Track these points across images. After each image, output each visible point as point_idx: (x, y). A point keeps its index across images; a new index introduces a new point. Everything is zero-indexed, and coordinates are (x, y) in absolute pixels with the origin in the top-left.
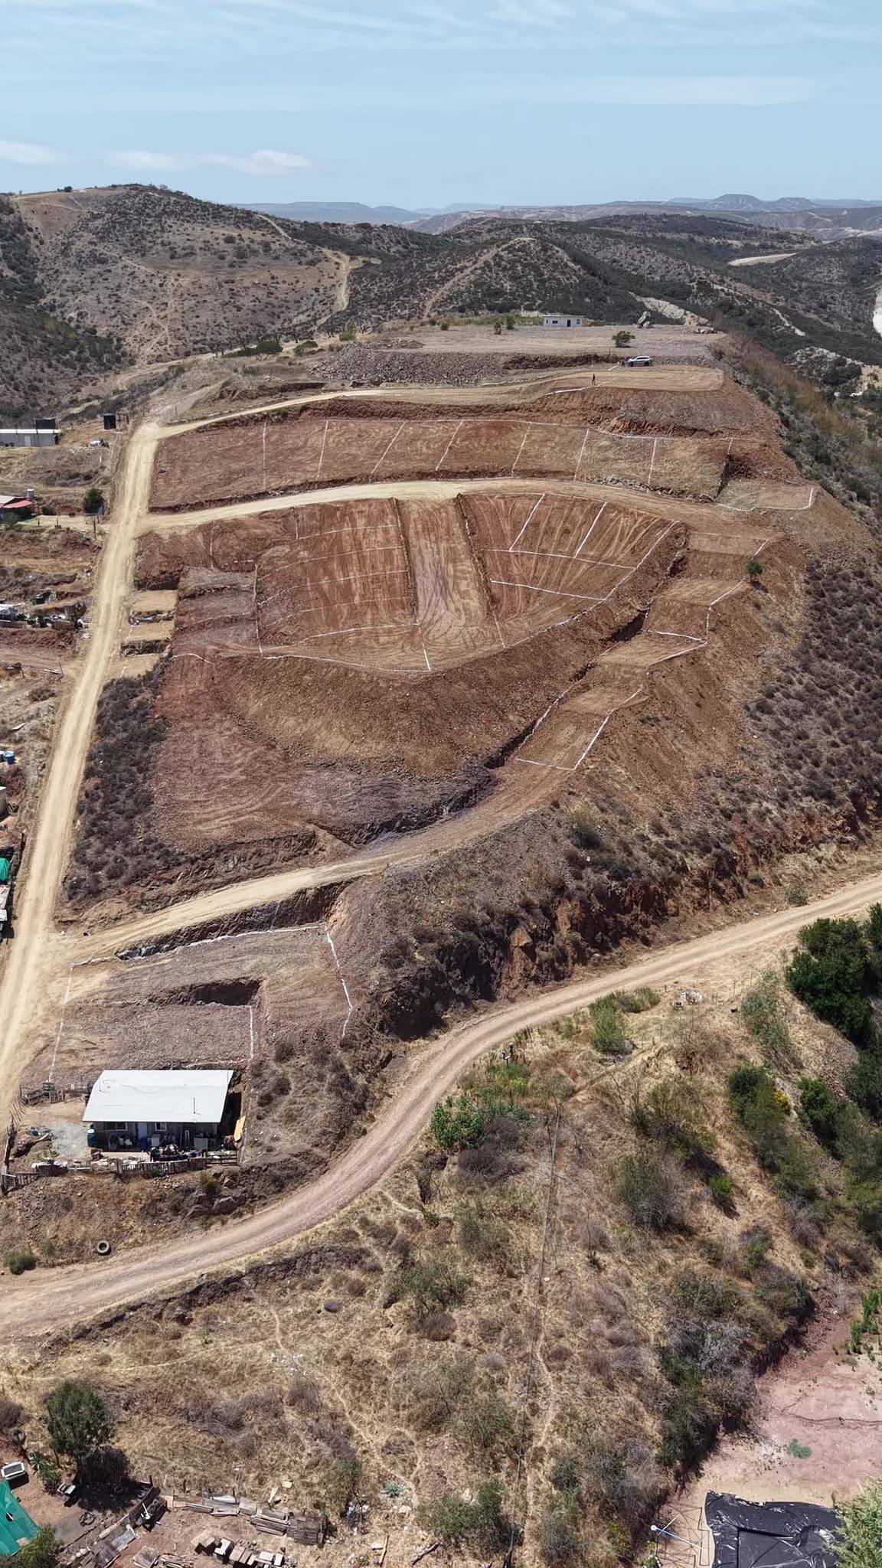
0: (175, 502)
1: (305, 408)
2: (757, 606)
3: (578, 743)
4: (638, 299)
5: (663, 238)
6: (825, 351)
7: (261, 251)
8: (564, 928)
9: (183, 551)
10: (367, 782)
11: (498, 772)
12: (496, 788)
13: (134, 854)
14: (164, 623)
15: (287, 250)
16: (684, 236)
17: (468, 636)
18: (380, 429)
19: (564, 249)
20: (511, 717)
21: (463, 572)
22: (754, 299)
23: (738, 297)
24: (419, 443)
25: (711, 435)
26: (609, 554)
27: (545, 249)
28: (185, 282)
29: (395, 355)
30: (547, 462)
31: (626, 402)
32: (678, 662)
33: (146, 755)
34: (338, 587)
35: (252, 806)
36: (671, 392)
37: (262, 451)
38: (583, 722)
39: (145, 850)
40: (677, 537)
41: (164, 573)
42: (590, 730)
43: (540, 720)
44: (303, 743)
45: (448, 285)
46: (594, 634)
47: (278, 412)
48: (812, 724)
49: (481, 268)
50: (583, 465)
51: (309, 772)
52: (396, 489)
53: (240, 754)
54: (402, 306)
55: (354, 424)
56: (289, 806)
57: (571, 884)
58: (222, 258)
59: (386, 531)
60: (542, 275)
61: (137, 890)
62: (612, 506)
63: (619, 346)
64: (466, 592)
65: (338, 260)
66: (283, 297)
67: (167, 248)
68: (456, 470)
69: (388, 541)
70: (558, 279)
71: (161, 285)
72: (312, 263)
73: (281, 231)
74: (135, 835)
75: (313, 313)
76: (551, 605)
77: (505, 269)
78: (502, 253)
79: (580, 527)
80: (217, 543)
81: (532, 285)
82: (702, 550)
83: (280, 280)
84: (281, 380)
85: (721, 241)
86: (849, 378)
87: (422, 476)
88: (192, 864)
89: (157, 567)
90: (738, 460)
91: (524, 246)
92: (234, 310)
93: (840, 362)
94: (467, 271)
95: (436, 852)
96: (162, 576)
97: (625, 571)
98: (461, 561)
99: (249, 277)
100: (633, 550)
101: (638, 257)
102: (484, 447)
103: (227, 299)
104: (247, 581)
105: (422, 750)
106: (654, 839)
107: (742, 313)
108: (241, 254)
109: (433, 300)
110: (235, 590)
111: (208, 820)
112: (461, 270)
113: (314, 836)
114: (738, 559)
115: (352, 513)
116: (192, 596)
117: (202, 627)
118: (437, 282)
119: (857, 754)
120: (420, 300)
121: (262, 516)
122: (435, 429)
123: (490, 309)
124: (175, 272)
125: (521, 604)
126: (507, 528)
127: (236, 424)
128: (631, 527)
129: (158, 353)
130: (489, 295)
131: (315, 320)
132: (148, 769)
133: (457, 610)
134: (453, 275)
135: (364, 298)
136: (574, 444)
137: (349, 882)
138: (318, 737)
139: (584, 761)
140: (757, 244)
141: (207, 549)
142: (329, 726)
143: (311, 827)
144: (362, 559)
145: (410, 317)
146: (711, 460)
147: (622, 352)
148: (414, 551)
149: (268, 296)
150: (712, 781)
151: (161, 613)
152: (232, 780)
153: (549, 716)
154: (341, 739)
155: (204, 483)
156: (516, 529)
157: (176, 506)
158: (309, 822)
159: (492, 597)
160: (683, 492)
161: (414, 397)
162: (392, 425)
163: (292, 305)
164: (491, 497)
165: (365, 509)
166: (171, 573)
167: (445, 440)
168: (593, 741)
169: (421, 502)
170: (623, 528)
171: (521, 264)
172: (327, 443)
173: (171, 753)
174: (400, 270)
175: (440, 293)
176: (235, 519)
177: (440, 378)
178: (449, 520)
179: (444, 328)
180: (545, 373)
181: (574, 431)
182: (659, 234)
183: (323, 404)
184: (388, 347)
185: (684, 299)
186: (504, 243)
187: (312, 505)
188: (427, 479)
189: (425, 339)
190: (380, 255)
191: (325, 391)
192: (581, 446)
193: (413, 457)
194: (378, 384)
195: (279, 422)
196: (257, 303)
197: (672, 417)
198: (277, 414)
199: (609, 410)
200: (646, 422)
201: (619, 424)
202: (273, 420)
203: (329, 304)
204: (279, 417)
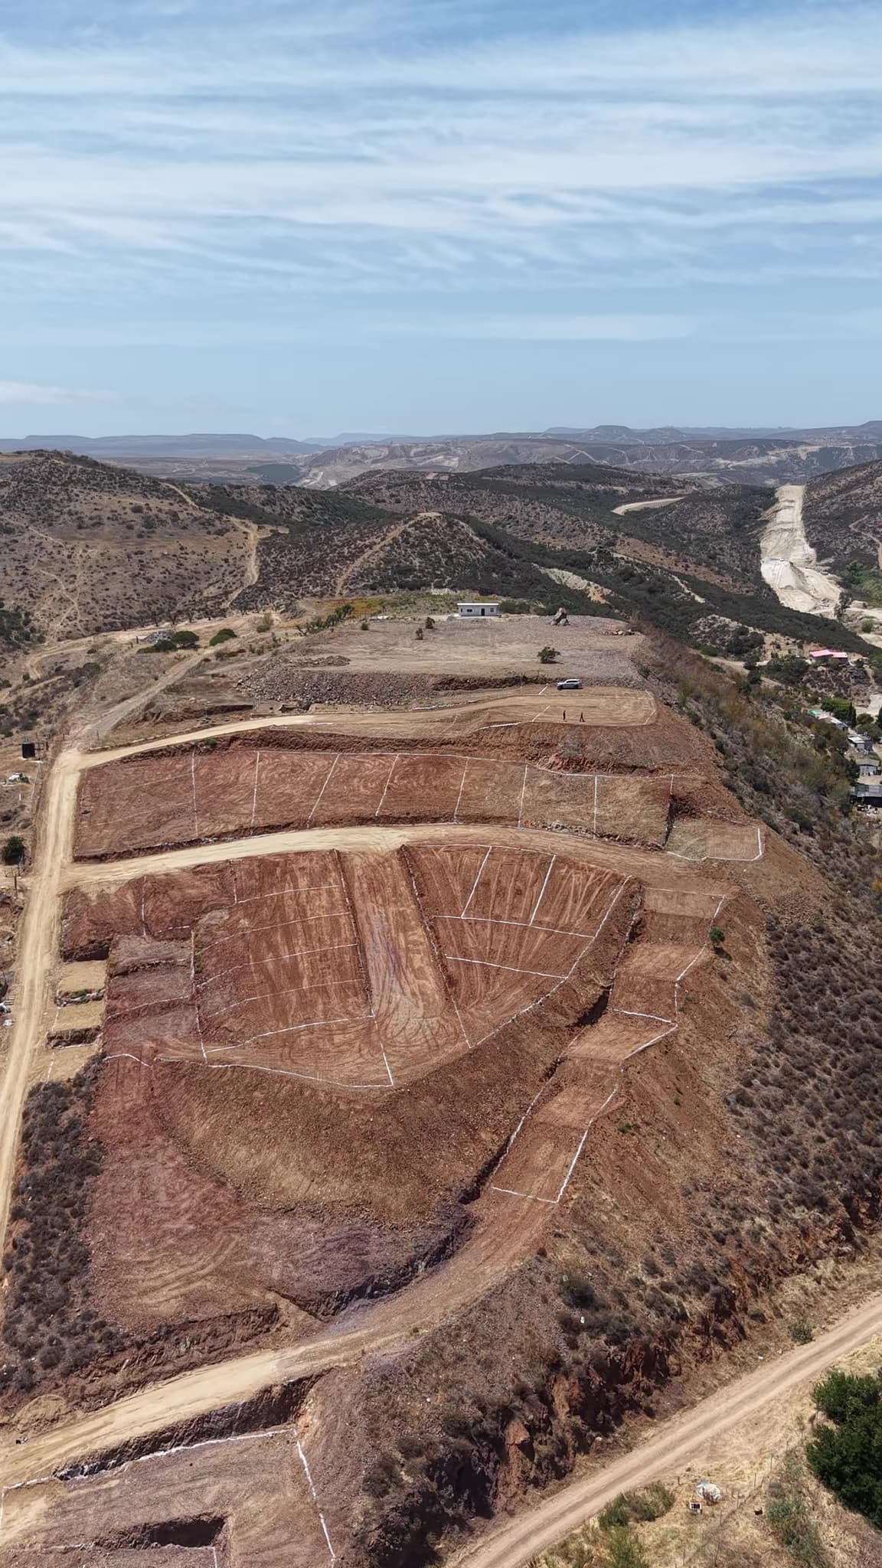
0: (100, 851)
1: (234, 738)
2: (724, 977)
3: (557, 1166)
4: (543, 571)
5: (552, 487)
6: (727, 620)
7: (169, 521)
8: (562, 1411)
9: (112, 916)
10: (333, 1232)
11: (475, 1208)
12: (474, 1231)
13: (71, 1334)
14: (94, 1003)
15: (196, 519)
16: (573, 484)
17: (428, 1032)
18: (314, 762)
19: (468, 523)
20: (483, 1136)
21: (415, 943)
22: (652, 566)
23: (637, 564)
24: (355, 780)
25: (652, 772)
26: (564, 920)
27: (450, 525)
28: (94, 553)
29: (322, 674)
30: (490, 806)
31: (563, 738)
32: (652, 1054)
33: (80, 1193)
34: (284, 966)
35: (203, 1267)
36: (608, 728)
37: (191, 788)
38: (563, 1137)
39: (84, 1328)
40: (632, 897)
41: (93, 942)
42: (570, 1147)
43: (513, 1136)
44: (257, 1180)
45: (358, 562)
46: (561, 1021)
47: (206, 741)
48: (795, 1115)
49: (390, 545)
50: (527, 810)
51: (265, 1219)
52: (336, 838)
53: (186, 1195)
54: (314, 582)
55: (287, 757)
56: (244, 1267)
57: (568, 1356)
58: (130, 528)
59: (330, 893)
60: (449, 551)
61: (76, 1381)
62: (562, 861)
63: (544, 662)
64: (420, 968)
65: (246, 530)
66: (192, 568)
67: (74, 517)
68: (397, 815)
69: (333, 907)
70: (465, 555)
71: (69, 557)
72: (220, 533)
73: (188, 500)
74: (71, 1305)
75: (223, 585)
76: (512, 987)
77: (413, 546)
78: (410, 530)
79: (532, 885)
80: (150, 905)
81: (440, 561)
82: (659, 911)
83: (189, 551)
84: (206, 701)
85: (607, 487)
86: (752, 647)
87: (363, 821)
88: (139, 1349)
89: (84, 935)
90: (681, 799)
91: (430, 522)
92: (144, 583)
93: (744, 632)
94: (377, 548)
95: (416, 1330)
96: (91, 946)
97: (584, 942)
98: (412, 929)
99: (158, 548)
100: (588, 913)
101: (533, 513)
102: (423, 787)
103: (137, 571)
104: (185, 952)
105: (391, 1190)
106: (649, 1281)
107: (642, 581)
108: (149, 524)
109: (345, 577)
110: (170, 965)
111: (154, 1289)
112: (371, 546)
113: (276, 1309)
114: (698, 923)
115: (292, 871)
116: (125, 974)
117: (136, 1015)
118: (347, 558)
119: (844, 1147)
120: (332, 577)
121: (198, 871)
122: (371, 764)
123: (401, 586)
124: (82, 542)
125: (481, 986)
126: (457, 888)
127: (163, 755)
128: (584, 886)
129: (68, 629)
130: (400, 573)
131: (226, 593)
132: (83, 1214)
133: (414, 994)
134: (363, 552)
135: (274, 571)
136: (514, 783)
137: (319, 1376)
138: (273, 1174)
139: (566, 1191)
140: (641, 490)
141: (139, 911)
142: (285, 1158)
143: (271, 1296)
144: (307, 930)
145: (322, 594)
146: (655, 801)
147: (549, 670)
148: (361, 916)
149: (178, 568)
150: (702, 1197)
151: (90, 992)
152: (179, 1230)
153: (522, 1129)
154: (300, 1177)
155: (132, 827)
156: (466, 891)
157: (103, 855)
158: (270, 1289)
159: (449, 978)
160: (631, 839)
161: (347, 727)
162: (326, 758)
163: (202, 576)
164: (437, 850)
165: (306, 864)
166: (100, 943)
167: (382, 778)
168: (574, 1162)
169: (363, 853)
170: (575, 887)
171: (429, 540)
172: (259, 777)
173: (109, 1194)
174: (308, 542)
175: (350, 569)
176: (167, 875)
177: (369, 699)
178: (394, 877)
179: (365, 628)
180: (476, 695)
181: (513, 768)
182: (549, 483)
183: (254, 733)
184: (315, 665)
185: (586, 568)
186: (410, 519)
187: (250, 859)
188: (368, 826)
189: (349, 648)
190: (288, 523)
191: (253, 716)
192: (521, 786)
193: (351, 799)
194: (307, 708)
195: (208, 751)
196: (167, 575)
197: (611, 754)
198: (206, 744)
199: (547, 746)
200: (585, 759)
201: (557, 761)
202: (201, 750)
203: (239, 577)
204: (208, 747)
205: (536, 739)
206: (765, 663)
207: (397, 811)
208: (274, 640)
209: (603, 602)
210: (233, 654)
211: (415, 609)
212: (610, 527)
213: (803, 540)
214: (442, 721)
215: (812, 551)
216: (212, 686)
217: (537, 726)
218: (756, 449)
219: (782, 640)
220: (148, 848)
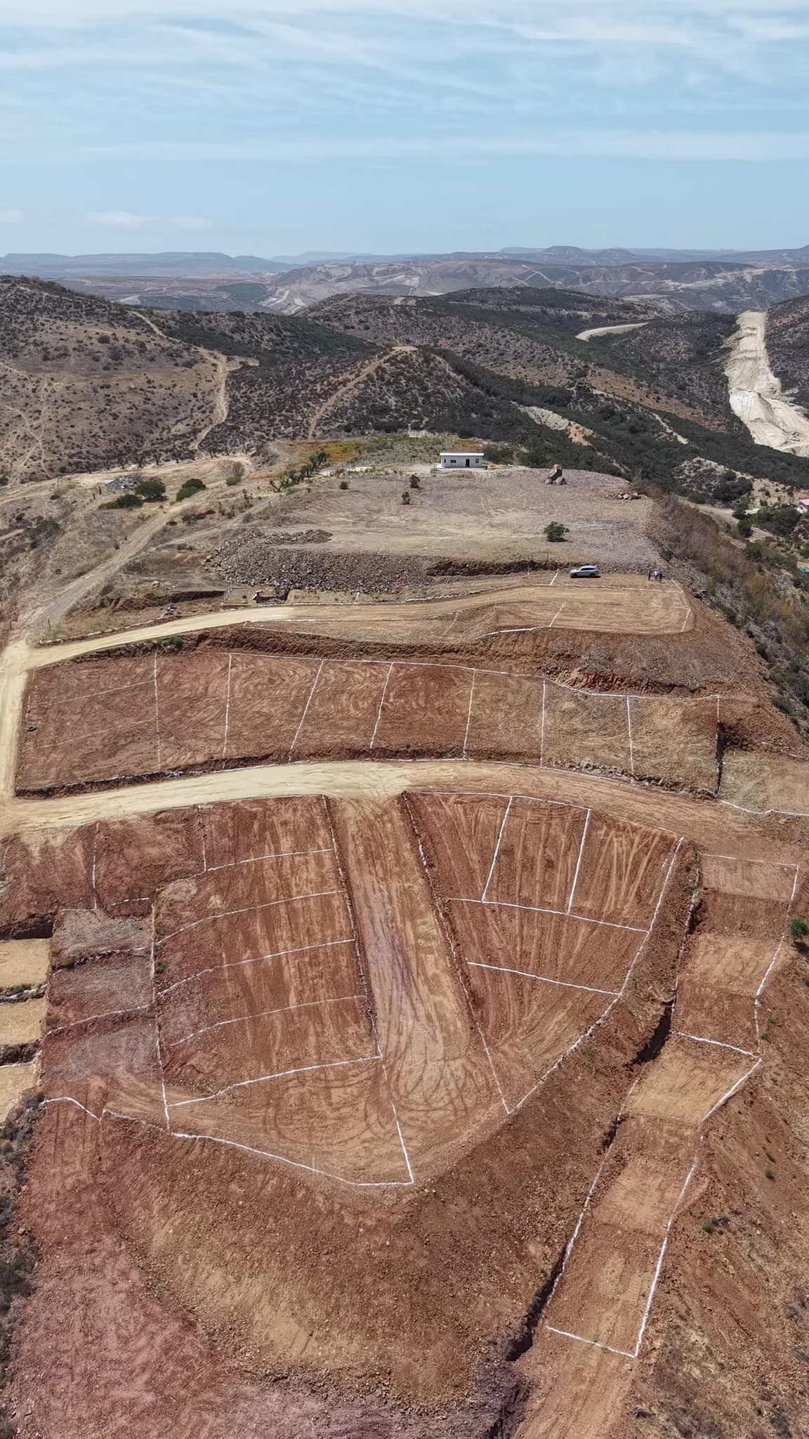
0: (45, 784)
1: (203, 637)
3: (631, 1296)
4: (522, 409)
5: (518, 311)
6: (714, 464)
7: (136, 352)
9: (57, 880)
10: (340, 1417)
11: (527, 1366)
12: (528, 1405)
14: (32, 1005)
15: (163, 350)
16: (537, 309)
17: (452, 1086)
18: (296, 670)
19: (444, 357)
20: (532, 1250)
21: (427, 937)
22: (633, 403)
23: (618, 402)
24: (345, 697)
25: (693, 692)
26: (608, 907)
27: (427, 360)
28: (59, 386)
29: (301, 555)
30: (506, 738)
31: (587, 648)
32: (734, 1107)
34: (265, 972)
36: (639, 636)
37: (153, 698)
38: (633, 1250)
40: (688, 870)
41: (33, 916)
42: (645, 1264)
43: (570, 1245)
44: (237, 1326)
45: (332, 400)
46: (617, 1057)
47: (172, 638)
49: (364, 382)
50: (551, 743)
51: (248, 1390)
52: (323, 777)
53: (142, 1341)
54: (285, 422)
55: (265, 662)
58: (97, 359)
59: (319, 860)
60: (426, 389)
62: (598, 817)
63: (552, 540)
64: (435, 976)
65: (215, 361)
66: (160, 403)
67: (39, 348)
68: (394, 748)
69: (323, 881)
70: (443, 394)
71: (34, 391)
72: (189, 365)
73: (156, 329)
75: (192, 422)
76: (553, 1009)
77: (388, 383)
78: (385, 366)
79: (566, 854)
80: (102, 867)
81: (417, 401)
82: (722, 890)
83: (156, 384)
84: (170, 585)
85: (571, 312)
86: (740, 493)
87: (355, 754)
89: (23, 907)
90: (730, 728)
91: (406, 357)
92: (110, 418)
93: (731, 477)
94: (350, 385)
96: (31, 921)
97: (637, 937)
98: (422, 915)
99: (126, 381)
100: (638, 894)
101: (503, 341)
102: (424, 709)
103: (103, 406)
104: (143, 937)
105: (418, 1353)
107: (623, 419)
108: (116, 356)
109: (318, 416)
110: (125, 955)
112: (344, 383)
114: (773, 908)
115: (273, 826)
116: (70, 967)
117: (83, 1030)
118: (320, 396)
120: (304, 416)
121: (160, 819)
122: (360, 674)
123: (377, 428)
124: (48, 375)
125: (514, 1009)
126: (474, 857)
127: (122, 656)
128: (628, 855)
129: (32, 469)
130: (375, 413)
131: (195, 432)
132: (7, 1358)
133: (429, 1018)
134: (336, 389)
135: (244, 408)
136: (530, 706)
138: (257, 1317)
139: (646, 1337)
140: (604, 315)
141: (89, 874)
142: (273, 1295)
144: (292, 913)
145: (294, 436)
146: (700, 731)
147: (558, 552)
148: (358, 895)
149: (145, 403)
152: (133, 1403)
153: (581, 1233)
154: (294, 1326)
155: (83, 751)
156: (485, 862)
157: (49, 790)
159: (472, 993)
160: (676, 784)
161: (331, 625)
162: (308, 664)
163: (169, 411)
164: (446, 800)
165: (288, 816)
166: (42, 917)
167: (375, 694)
168: (653, 1288)
169: (357, 801)
170: (618, 856)
171: (405, 377)
172: (232, 692)
173: (41, 1331)
174: (279, 376)
175: (323, 409)
176: (122, 823)
177: (356, 586)
178: (396, 838)
179: (344, 486)
180: (477, 584)
181: (527, 684)
182: (514, 307)
183: (225, 632)
184: (294, 542)
185: (565, 405)
186: (385, 354)
187: (221, 805)
188: (361, 760)
189: (330, 516)
190: (257, 353)
191: (224, 607)
192: (540, 710)
193: (339, 722)
194: (285, 598)
195: (172, 651)
196: (134, 410)
197: (644, 669)
198: (171, 643)
199: (568, 658)
200: (614, 675)
201: (581, 677)
202: (165, 649)
203: (208, 413)
204: (173, 646)
205: (555, 649)
206: (755, 511)
207: (396, 741)
208: (246, 498)
209: (586, 443)
210: (201, 516)
211: (393, 455)
212: (580, 357)
213: (768, 369)
214: (441, 618)
215: (776, 381)
216: (177, 563)
217: (555, 633)
218: (704, 271)
219: (772, 486)
220: (102, 782)
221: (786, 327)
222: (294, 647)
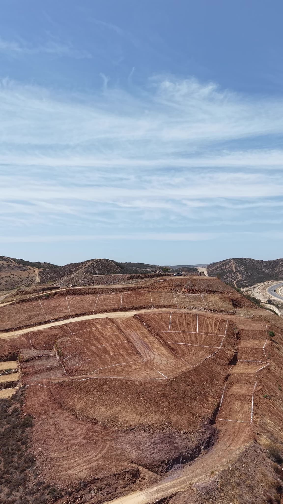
1: (56, 293)
3: (246, 409)
7: (7, 267)
9: (18, 344)
10: (156, 436)
11: (216, 426)
12: (219, 435)
13: (31, 493)
14: (13, 374)
15: (16, 267)
17: (172, 364)
18: (90, 298)
20: (210, 399)
21: (152, 340)
24: (108, 300)
26: (210, 331)
30: (164, 303)
31: (186, 283)
32: (264, 371)
33: (25, 435)
34: (100, 349)
35: (96, 456)
37: (41, 308)
38: (243, 399)
39: (38, 490)
40: (232, 325)
41: (10, 353)
42: (248, 402)
43: (221, 400)
44: (113, 420)
46: (222, 362)
49: (87, 267)
50: (180, 303)
51: (121, 434)
52: (107, 315)
53: (79, 429)
55: (78, 297)
56: (117, 454)
59: (111, 328)
60: (108, 269)
62: (200, 316)
64: (158, 347)
65: (34, 269)
66: (16, 280)
68: (129, 307)
69: (114, 331)
70: (113, 270)
72: (25, 270)
73: (13, 261)
74: (29, 481)
76: (199, 351)
77: (95, 267)
78: (94, 263)
79: (193, 322)
80: (34, 339)
81: (105, 271)
82: (244, 329)
83: (15, 275)
84: (41, 287)
87: (115, 310)
88: (70, 496)
89: (7, 351)
90: (235, 301)
91: (101, 261)
94: (83, 268)
95: (212, 473)
96: (10, 355)
97: (222, 337)
98: (149, 337)
99: (3, 274)
100: (218, 329)
102: (136, 300)
104: (52, 353)
105: (180, 417)
110: (47, 357)
111: (73, 467)
112: (81, 268)
113: (138, 471)
114: (262, 332)
115: (93, 323)
116: (27, 361)
117: (36, 373)
121: (51, 328)
122: (113, 296)
125: (187, 351)
126: (163, 324)
127: (28, 301)
128: (212, 322)
132: (27, 443)
133: (159, 354)
134: (78, 269)
135: (46, 278)
136: (171, 297)
137: (171, 497)
138: (120, 416)
139: (253, 418)
141: (29, 343)
142: (125, 409)
143: (134, 465)
144: (106, 338)
146: (226, 301)
148: (127, 334)
149: (11, 280)
151: (12, 370)
152: (79, 443)
153: (224, 397)
154: (135, 415)
155: (19, 320)
156: (167, 324)
157: (9, 329)
158: (132, 462)
159: (172, 349)
160: (222, 311)
162: (94, 296)
164: (150, 314)
165: (98, 321)
166: (14, 353)
167: (118, 299)
168: (252, 407)
169: (120, 318)
170: (209, 322)
171: (101, 265)
172: (69, 303)
173: (40, 432)
174: (57, 270)
175: (74, 275)
176: (38, 331)
178: (135, 323)
181: (168, 293)
183: (64, 291)
186: (93, 260)
188: (118, 311)
191: (61, 289)
192: (174, 298)
193: (108, 305)
195: (45, 299)
196: (7, 282)
197: (205, 287)
198: (45, 296)
199: (181, 286)
200: (195, 289)
201: (185, 290)
202: (43, 298)
203: (33, 282)
204: (46, 297)
205: (175, 284)
207: (128, 306)
217: (175, 280)
220: (28, 325)
221: (214, 270)
222: (88, 292)
